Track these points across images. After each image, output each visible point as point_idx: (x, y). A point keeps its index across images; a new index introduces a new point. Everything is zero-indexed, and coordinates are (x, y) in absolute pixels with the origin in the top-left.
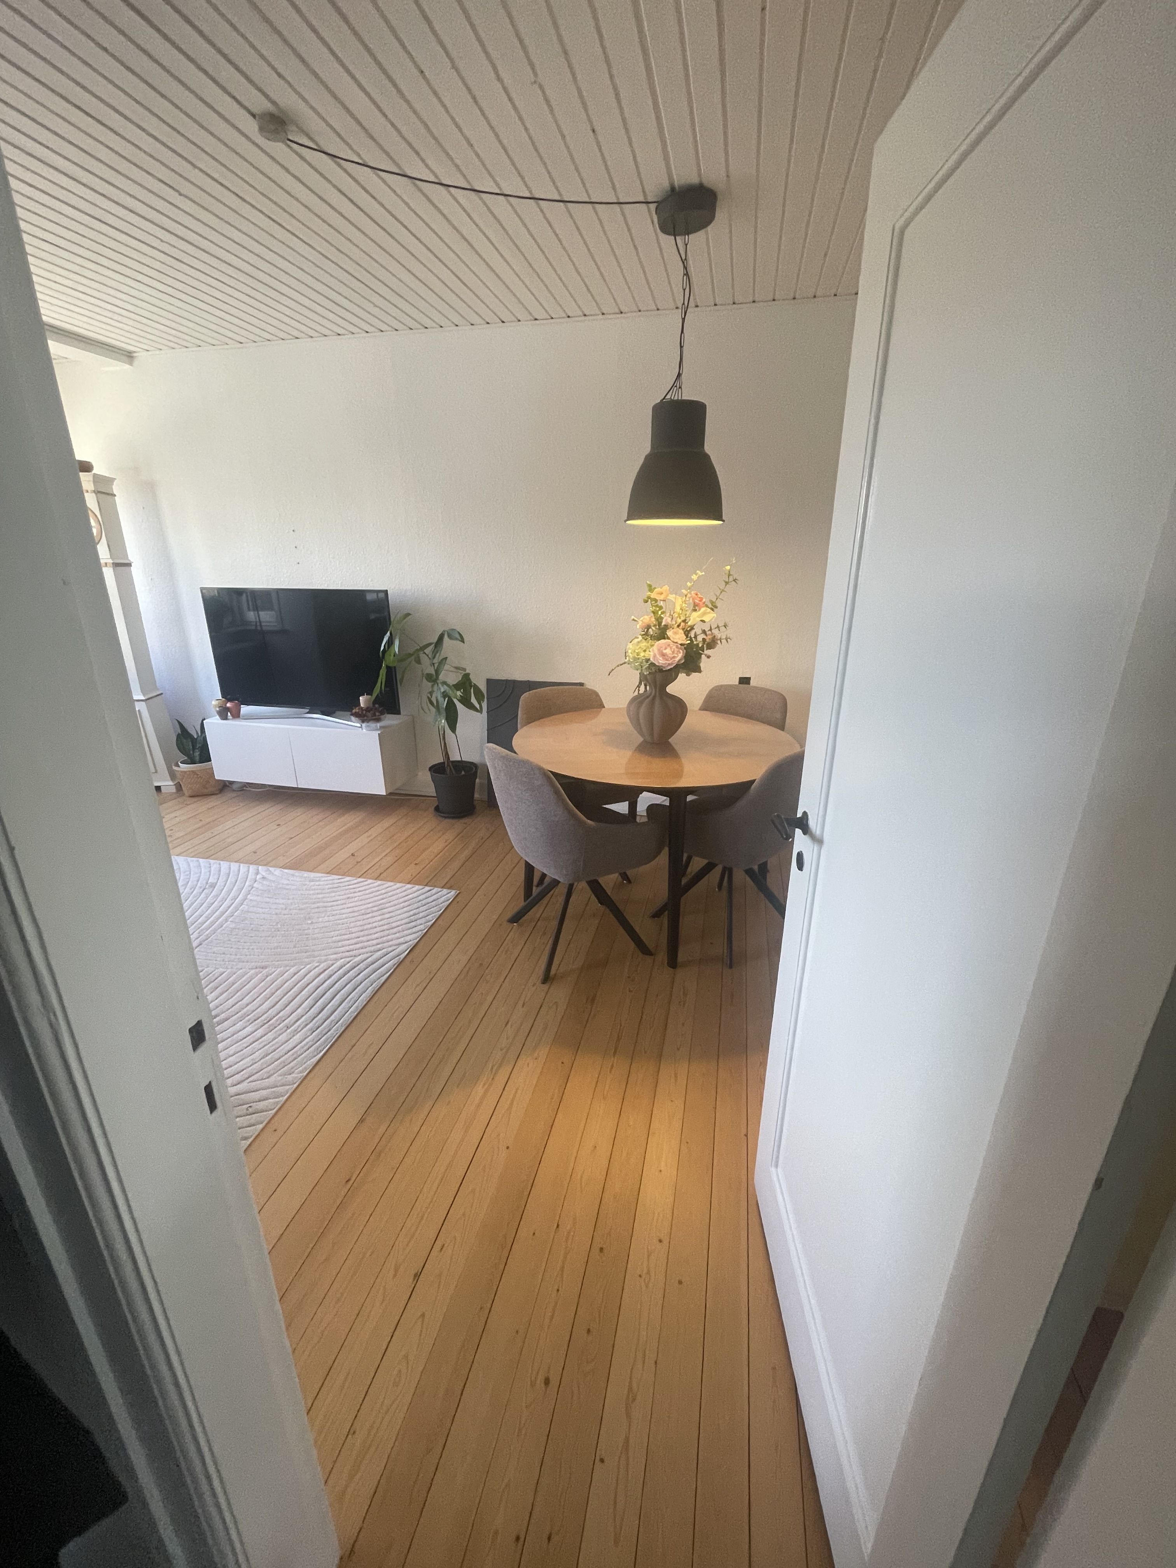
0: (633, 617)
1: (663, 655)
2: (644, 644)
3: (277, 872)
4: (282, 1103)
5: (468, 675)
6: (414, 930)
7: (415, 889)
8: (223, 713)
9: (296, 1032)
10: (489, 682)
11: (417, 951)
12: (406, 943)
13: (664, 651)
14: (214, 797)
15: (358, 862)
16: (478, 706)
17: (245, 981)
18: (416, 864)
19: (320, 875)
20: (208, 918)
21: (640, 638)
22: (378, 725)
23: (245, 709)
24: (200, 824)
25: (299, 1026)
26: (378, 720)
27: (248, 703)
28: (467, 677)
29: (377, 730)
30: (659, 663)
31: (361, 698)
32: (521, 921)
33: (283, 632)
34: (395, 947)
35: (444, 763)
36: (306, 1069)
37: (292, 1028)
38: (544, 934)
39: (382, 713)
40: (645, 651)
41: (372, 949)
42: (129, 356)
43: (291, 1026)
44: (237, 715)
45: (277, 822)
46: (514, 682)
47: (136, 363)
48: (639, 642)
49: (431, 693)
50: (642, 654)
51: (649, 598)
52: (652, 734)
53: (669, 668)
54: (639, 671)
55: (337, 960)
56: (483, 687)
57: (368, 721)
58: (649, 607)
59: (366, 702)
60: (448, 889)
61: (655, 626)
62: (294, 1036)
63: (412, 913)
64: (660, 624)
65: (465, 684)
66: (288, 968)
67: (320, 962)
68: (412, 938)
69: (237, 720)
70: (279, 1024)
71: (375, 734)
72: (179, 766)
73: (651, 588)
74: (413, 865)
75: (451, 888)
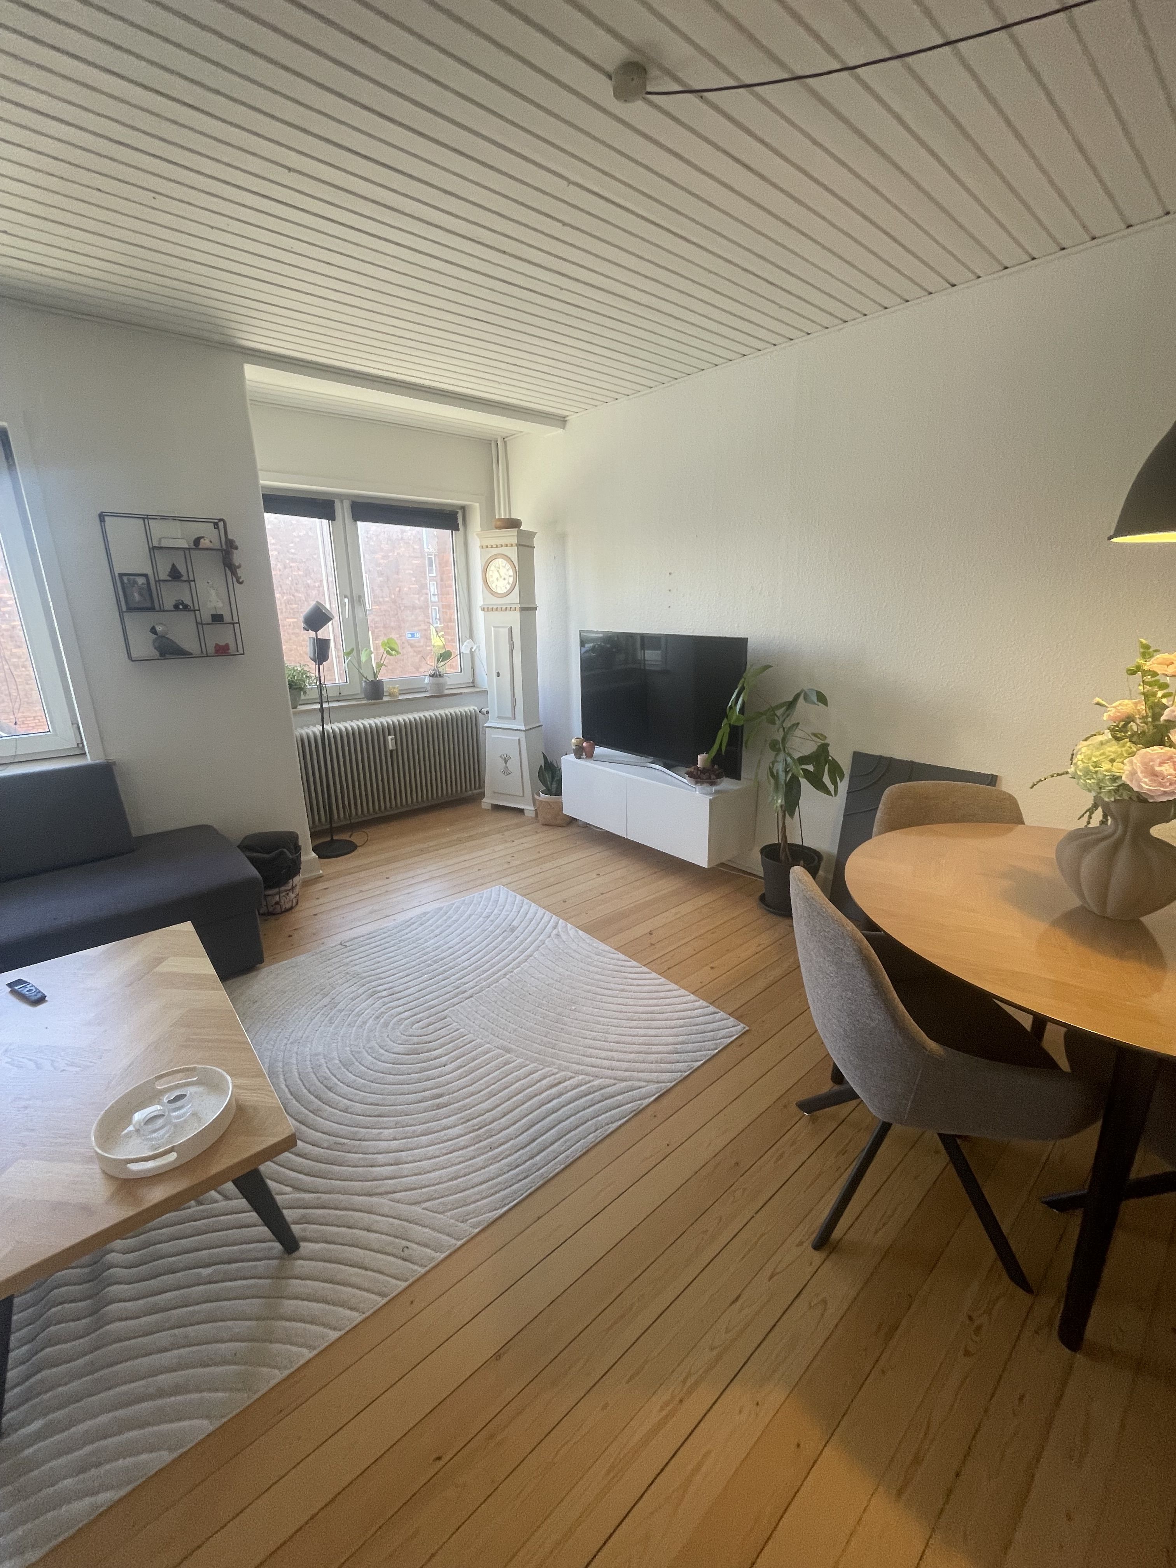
0: (1098, 699)
1: (1154, 774)
2: (1113, 748)
3: (572, 930)
4: (437, 1262)
5: (828, 745)
6: (673, 1066)
7: (697, 1004)
8: (579, 752)
9: (495, 1160)
10: (858, 757)
11: (665, 1101)
12: (658, 1082)
13: (1158, 769)
14: (561, 829)
15: (652, 944)
16: (831, 787)
17: (485, 1060)
18: (712, 968)
19: (608, 948)
20: (492, 966)
21: (1108, 735)
22: (714, 789)
23: (598, 750)
24: (538, 856)
25: (502, 1153)
26: (712, 784)
27: (601, 744)
28: (823, 749)
29: (711, 794)
30: (1141, 787)
31: (699, 757)
32: (818, 1113)
33: (665, 672)
34: (644, 1084)
35: (778, 845)
36: (479, 1223)
37: (496, 1150)
38: (844, 1152)
39: (719, 776)
40: (1112, 761)
41: (620, 1074)
42: (562, 421)
43: (497, 1148)
44: (590, 756)
45: (597, 872)
46: (891, 760)
47: (567, 426)
48: (1102, 743)
49: (773, 763)
50: (1106, 766)
51: (1139, 668)
52: (1103, 900)
53: (1164, 799)
54: (1094, 794)
55: (577, 1073)
56: (845, 763)
57: (702, 783)
58: (1137, 685)
59: (705, 761)
60: (737, 1019)
61: (1144, 718)
62: (491, 1164)
63: (680, 1039)
64: (1156, 717)
65: (821, 756)
66: (528, 1062)
67: (560, 1069)
68: (668, 1079)
69: (590, 760)
70: (485, 1139)
71: (707, 799)
72: (539, 796)
73: (1147, 652)
74: (708, 968)
75: (740, 1018)
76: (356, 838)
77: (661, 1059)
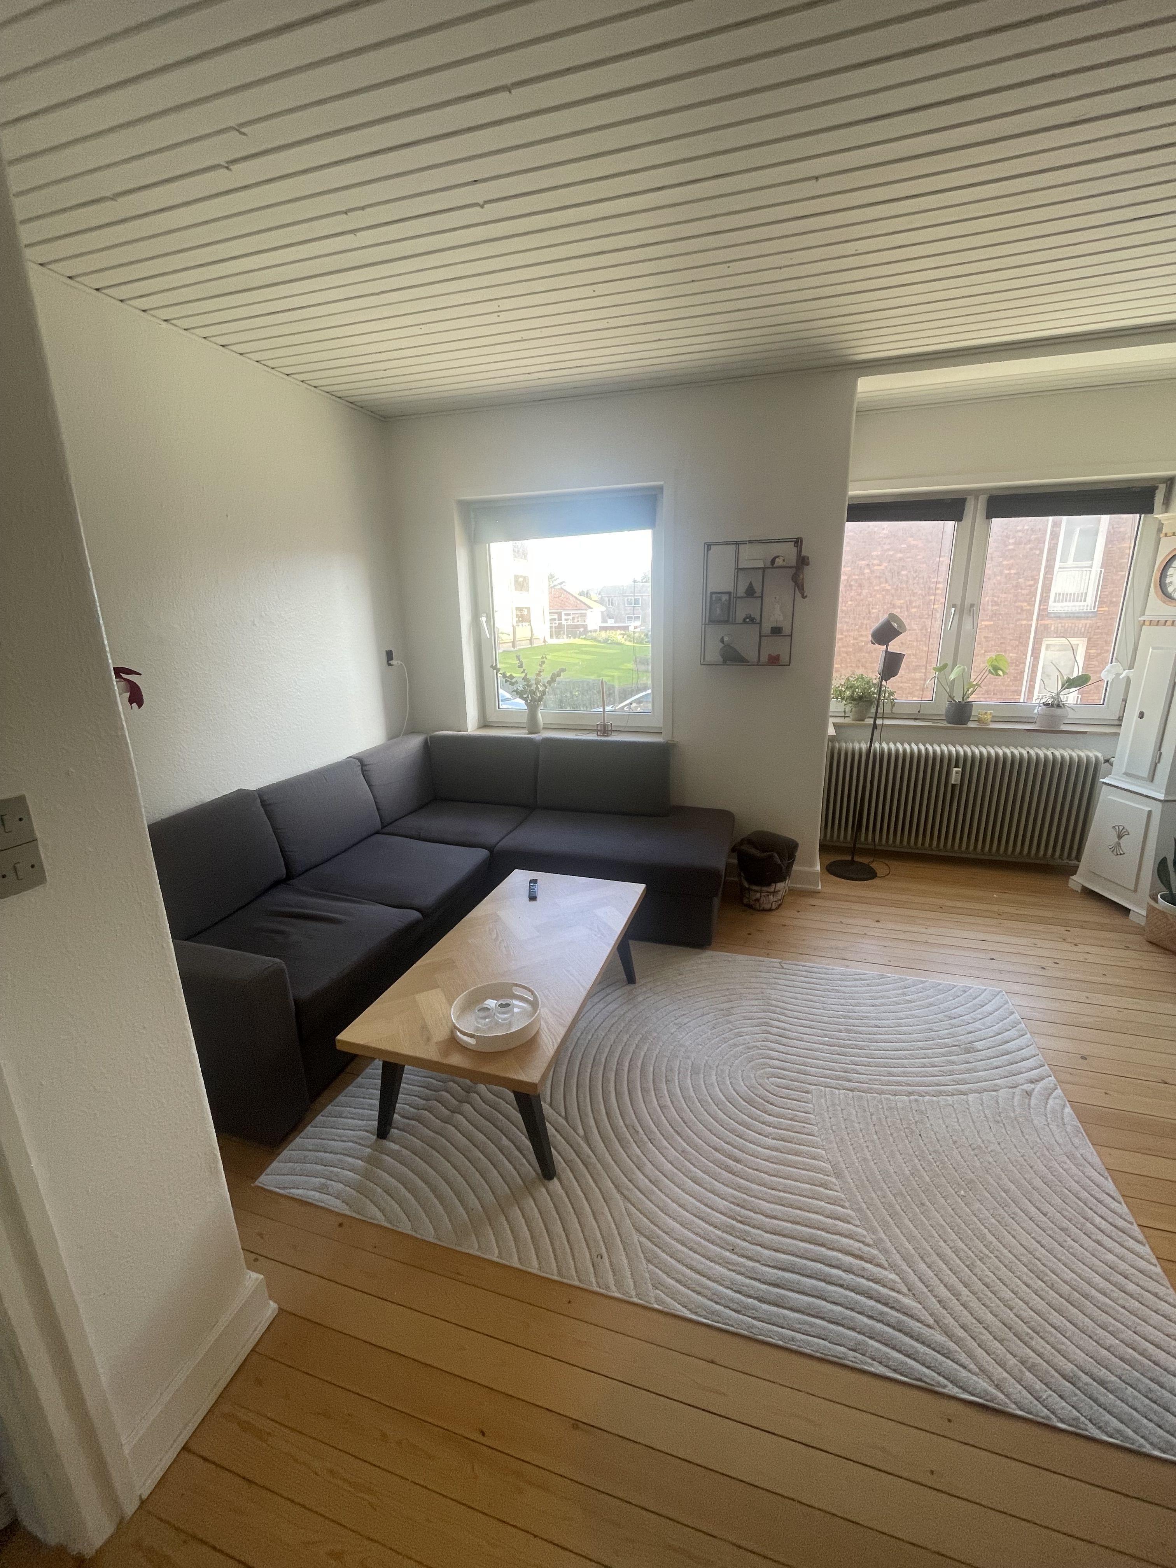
4: (609, 1293)
17: (807, 1164)
34: (974, 1368)
36: (662, 1302)
37: (735, 1257)
62: (720, 1264)
67: (877, 1245)
70: (736, 1237)
72: (1155, 899)
76: (879, 867)
77: (1034, 1365)
